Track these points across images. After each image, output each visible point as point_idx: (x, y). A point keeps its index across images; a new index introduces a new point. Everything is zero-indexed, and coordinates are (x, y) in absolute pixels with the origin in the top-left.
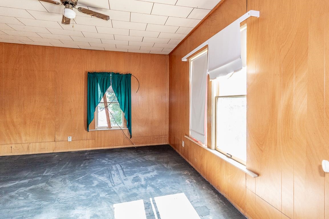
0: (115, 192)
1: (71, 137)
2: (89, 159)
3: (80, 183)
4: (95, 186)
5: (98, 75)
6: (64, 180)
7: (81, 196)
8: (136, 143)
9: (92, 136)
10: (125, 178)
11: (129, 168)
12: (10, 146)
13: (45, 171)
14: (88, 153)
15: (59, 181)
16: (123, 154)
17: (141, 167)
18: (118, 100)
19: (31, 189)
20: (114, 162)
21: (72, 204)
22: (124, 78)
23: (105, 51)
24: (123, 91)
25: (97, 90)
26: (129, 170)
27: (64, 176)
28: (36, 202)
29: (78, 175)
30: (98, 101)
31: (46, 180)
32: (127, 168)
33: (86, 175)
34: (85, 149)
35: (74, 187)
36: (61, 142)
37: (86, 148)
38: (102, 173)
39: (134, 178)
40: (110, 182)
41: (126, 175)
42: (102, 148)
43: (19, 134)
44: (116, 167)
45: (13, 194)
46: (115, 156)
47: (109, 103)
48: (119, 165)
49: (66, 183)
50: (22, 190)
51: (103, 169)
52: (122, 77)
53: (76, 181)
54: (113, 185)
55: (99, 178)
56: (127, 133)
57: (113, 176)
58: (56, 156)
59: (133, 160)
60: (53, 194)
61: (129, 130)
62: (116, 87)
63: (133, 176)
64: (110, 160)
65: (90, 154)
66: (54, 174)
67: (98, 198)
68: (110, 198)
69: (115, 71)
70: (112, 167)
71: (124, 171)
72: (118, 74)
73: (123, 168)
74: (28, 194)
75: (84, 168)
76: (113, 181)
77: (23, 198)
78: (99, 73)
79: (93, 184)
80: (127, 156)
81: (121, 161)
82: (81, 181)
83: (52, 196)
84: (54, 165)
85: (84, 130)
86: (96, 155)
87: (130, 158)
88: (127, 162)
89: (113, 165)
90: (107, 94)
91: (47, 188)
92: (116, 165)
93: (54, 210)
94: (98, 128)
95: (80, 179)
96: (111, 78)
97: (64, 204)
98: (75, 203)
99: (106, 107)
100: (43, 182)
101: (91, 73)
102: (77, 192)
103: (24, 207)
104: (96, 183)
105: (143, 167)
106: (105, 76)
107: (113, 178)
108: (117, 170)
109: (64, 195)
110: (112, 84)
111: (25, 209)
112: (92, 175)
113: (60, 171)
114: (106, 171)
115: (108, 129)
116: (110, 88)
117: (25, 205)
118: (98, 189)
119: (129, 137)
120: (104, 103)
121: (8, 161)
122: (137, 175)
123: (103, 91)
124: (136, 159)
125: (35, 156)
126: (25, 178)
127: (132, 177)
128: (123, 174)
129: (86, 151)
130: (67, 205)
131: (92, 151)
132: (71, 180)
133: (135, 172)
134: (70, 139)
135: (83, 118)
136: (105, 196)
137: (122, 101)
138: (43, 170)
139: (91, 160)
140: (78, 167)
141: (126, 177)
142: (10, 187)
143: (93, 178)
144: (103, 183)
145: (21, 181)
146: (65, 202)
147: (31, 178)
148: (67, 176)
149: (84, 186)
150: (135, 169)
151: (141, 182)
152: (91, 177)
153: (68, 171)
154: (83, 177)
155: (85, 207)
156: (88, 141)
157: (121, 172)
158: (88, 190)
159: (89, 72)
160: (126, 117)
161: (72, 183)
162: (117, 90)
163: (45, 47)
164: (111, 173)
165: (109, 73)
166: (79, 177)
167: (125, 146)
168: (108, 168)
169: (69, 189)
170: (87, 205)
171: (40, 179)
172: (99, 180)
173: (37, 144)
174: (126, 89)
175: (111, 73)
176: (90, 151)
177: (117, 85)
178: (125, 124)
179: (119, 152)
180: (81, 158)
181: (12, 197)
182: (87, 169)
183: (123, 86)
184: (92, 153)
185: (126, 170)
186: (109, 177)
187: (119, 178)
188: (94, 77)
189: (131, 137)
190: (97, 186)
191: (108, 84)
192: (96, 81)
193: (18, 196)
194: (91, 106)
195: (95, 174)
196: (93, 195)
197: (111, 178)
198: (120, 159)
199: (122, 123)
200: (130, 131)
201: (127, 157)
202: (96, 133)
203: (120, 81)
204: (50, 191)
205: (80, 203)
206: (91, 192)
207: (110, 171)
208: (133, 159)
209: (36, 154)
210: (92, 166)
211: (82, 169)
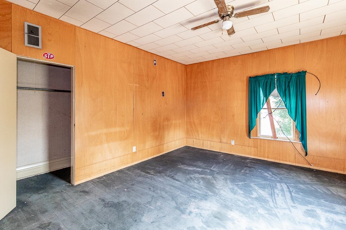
0: (276, 215)
1: (234, 141)
2: (250, 167)
3: (239, 188)
4: (253, 197)
5: (260, 78)
6: (226, 179)
7: (239, 201)
8: (315, 165)
9: (254, 144)
10: (293, 205)
11: (301, 194)
12: (193, 140)
13: (212, 166)
14: (250, 161)
15: (222, 179)
16: (293, 174)
17: (322, 201)
18: (286, 106)
19: (202, 178)
20: (279, 179)
21: (230, 205)
22: (293, 78)
23: (268, 50)
24: (293, 94)
25: (258, 95)
26: (300, 196)
27: (226, 176)
28: (204, 189)
29: (238, 179)
30: (260, 107)
31: (212, 173)
32: (297, 192)
33: (246, 182)
34: (247, 156)
35: (233, 189)
36: (226, 144)
37: (248, 154)
38: (263, 187)
39: (307, 210)
40: (272, 202)
41: (295, 201)
42: (266, 159)
43: (197, 131)
44: (281, 186)
45: (192, 176)
46: (281, 172)
47: (273, 109)
48: (286, 186)
49: (227, 183)
50: (197, 175)
51: (264, 182)
52: (291, 77)
53: (236, 184)
54: (276, 206)
55: (259, 191)
56: (300, 148)
57: (276, 195)
58: (222, 156)
59: (309, 186)
60: (216, 188)
61: (303, 145)
62: (282, 90)
63: (307, 207)
64: (274, 176)
65: (251, 162)
66: (218, 170)
67: (256, 212)
68: (270, 219)
69: (281, 71)
70: (276, 184)
71: (292, 195)
72: (285, 74)
73: (291, 190)
74: (200, 180)
75: (245, 174)
76: (276, 201)
77: (197, 182)
78: (261, 76)
79: (252, 194)
80: (299, 177)
81: (289, 182)
82: (240, 186)
83: (215, 190)
84: (219, 163)
85: (246, 136)
86: (258, 165)
87: (304, 181)
88: (299, 186)
89: (278, 182)
90: (271, 98)
91: (212, 181)
92: (282, 184)
93: (215, 203)
94: (261, 136)
95: (239, 184)
96: (276, 79)
97: (224, 201)
98: (233, 206)
99: (270, 114)
100: (210, 175)
101: (253, 77)
102: (236, 196)
103: (197, 189)
104: (255, 195)
105: (325, 201)
106: (268, 79)
107: (276, 198)
108: (282, 190)
109: (225, 193)
110: (277, 87)
111: (198, 191)
112: (252, 184)
113: (224, 170)
114: (268, 186)
115: (272, 139)
116: (275, 91)
117: (198, 188)
118: (256, 202)
119: (304, 154)
120: (267, 109)
121: (191, 151)
122: (312, 209)
123: (266, 96)
124: (313, 186)
125: (207, 152)
126: (200, 167)
127: (304, 208)
128: (290, 198)
129: (247, 158)
130: (226, 203)
131: (254, 159)
132: (231, 182)
133: (310, 203)
134: (233, 143)
135: (244, 124)
136: (265, 214)
137: (292, 106)
138: (211, 165)
139: (253, 169)
140: (239, 171)
141: (295, 204)
142: (191, 170)
143: (252, 188)
144: (263, 198)
145: (197, 169)
146: (225, 200)
147: (203, 168)
148: (228, 177)
149: (243, 192)
150: (311, 200)
151: (320, 221)
152: (250, 186)
153: (229, 172)
154: (243, 183)
155: (242, 215)
156: (249, 147)
157: (288, 194)
158: (246, 199)
159: (250, 77)
160: (298, 128)
161: (232, 185)
162: (285, 93)
163: (213, 61)
164: (274, 191)
165: (273, 75)
166: (238, 182)
167: (297, 165)
168: (271, 183)
169: (229, 190)
170: (244, 213)
171: (209, 171)
172: (259, 193)
173: (209, 142)
174: (298, 92)
175: (276, 74)
176: (251, 159)
177: (284, 88)
178: (297, 136)
179: (287, 169)
180: (242, 164)
181: (191, 178)
182: (247, 176)
183: (293, 88)
184: (253, 161)
185: (295, 195)
186: (272, 195)
187: (285, 202)
188: (256, 82)
189: (306, 154)
190: (256, 198)
191: (271, 86)
192: (258, 86)
193: (194, 179)
194: (252, 112)
195: (255, 184)
196: (251, 206)
197: (273, 197)
198: (288, 179)
199: (292, 135)
200: (305, 146)
201: (299, 179)
202: (259, 141)
203: (289, 83)
204: (214, 184)
205: (237, 207)
206: (249, 201)
207: (273, 188)
208: (308, 184)
209: (208, 150)
210: (253, 175)
211: (242, 175)
